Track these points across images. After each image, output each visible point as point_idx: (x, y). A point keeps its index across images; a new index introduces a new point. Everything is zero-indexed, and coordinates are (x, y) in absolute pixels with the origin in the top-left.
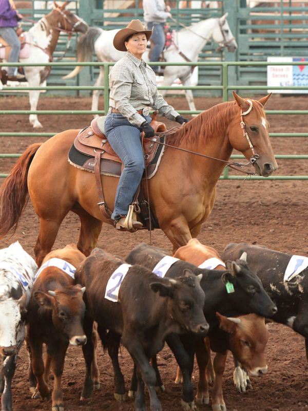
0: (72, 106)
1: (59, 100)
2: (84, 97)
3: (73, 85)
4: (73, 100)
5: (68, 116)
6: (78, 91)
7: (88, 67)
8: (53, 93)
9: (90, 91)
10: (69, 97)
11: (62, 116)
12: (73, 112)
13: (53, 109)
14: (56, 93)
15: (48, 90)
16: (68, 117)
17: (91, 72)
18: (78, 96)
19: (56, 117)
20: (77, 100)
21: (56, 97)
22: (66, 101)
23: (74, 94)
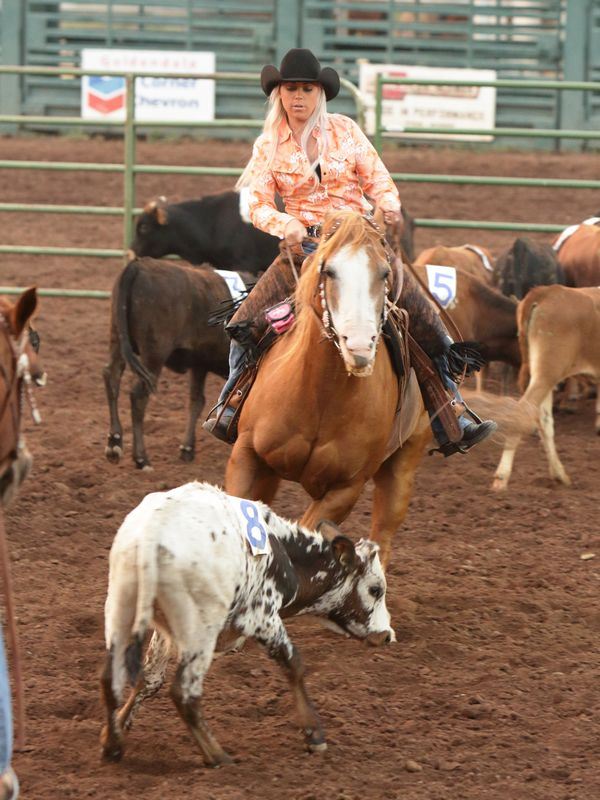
0: (543, 170)
1: (519, 158)
2: (569, 152)
3: (547, 127)
4: (546, 159)
5: (536, 191)
6: (558, 139)
7: (580, 93)
8: (506, 143)
9: (580, 142)
10: (538, 152)
11: (521, 189)
12: (545, 181)
13: (505, 175)
14: (513, 143)
15: (497, 136)
16: (534, 193)
17: (585, 103)
18: (557, 151)
19: (510, 192)
20: (556, 159)
21: (513, 151)
22: (532, 159)
23: (549, 145)
